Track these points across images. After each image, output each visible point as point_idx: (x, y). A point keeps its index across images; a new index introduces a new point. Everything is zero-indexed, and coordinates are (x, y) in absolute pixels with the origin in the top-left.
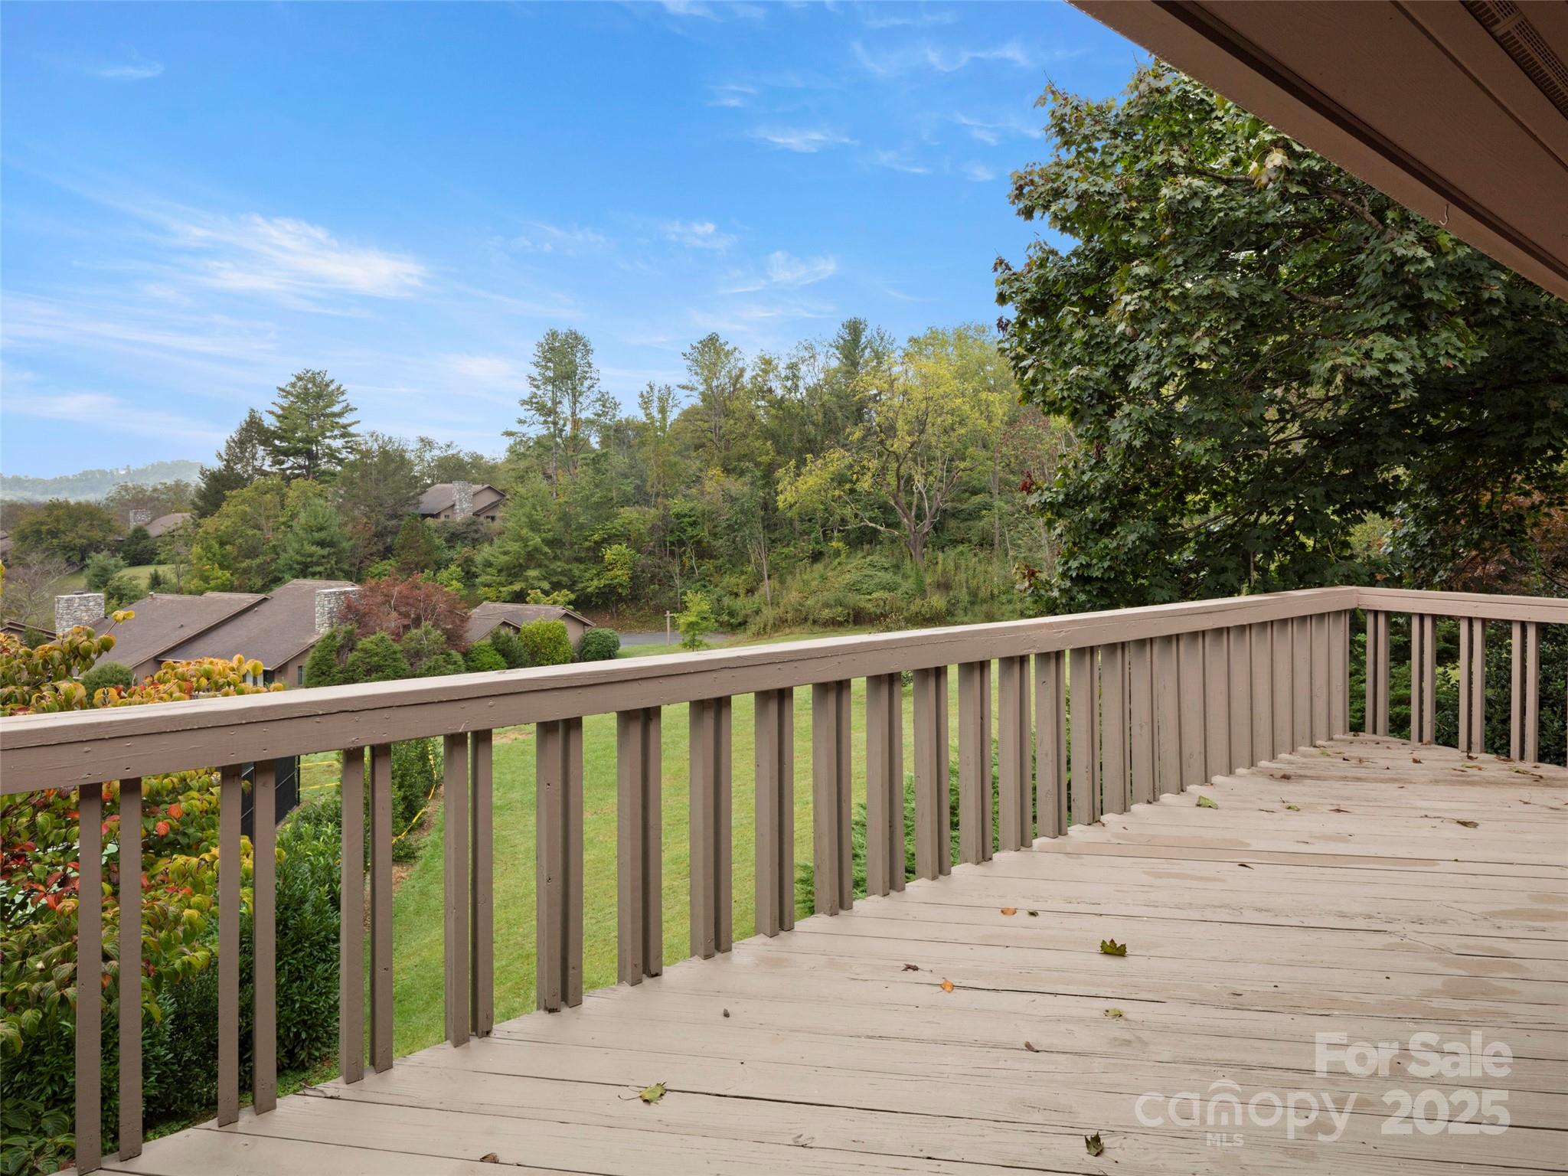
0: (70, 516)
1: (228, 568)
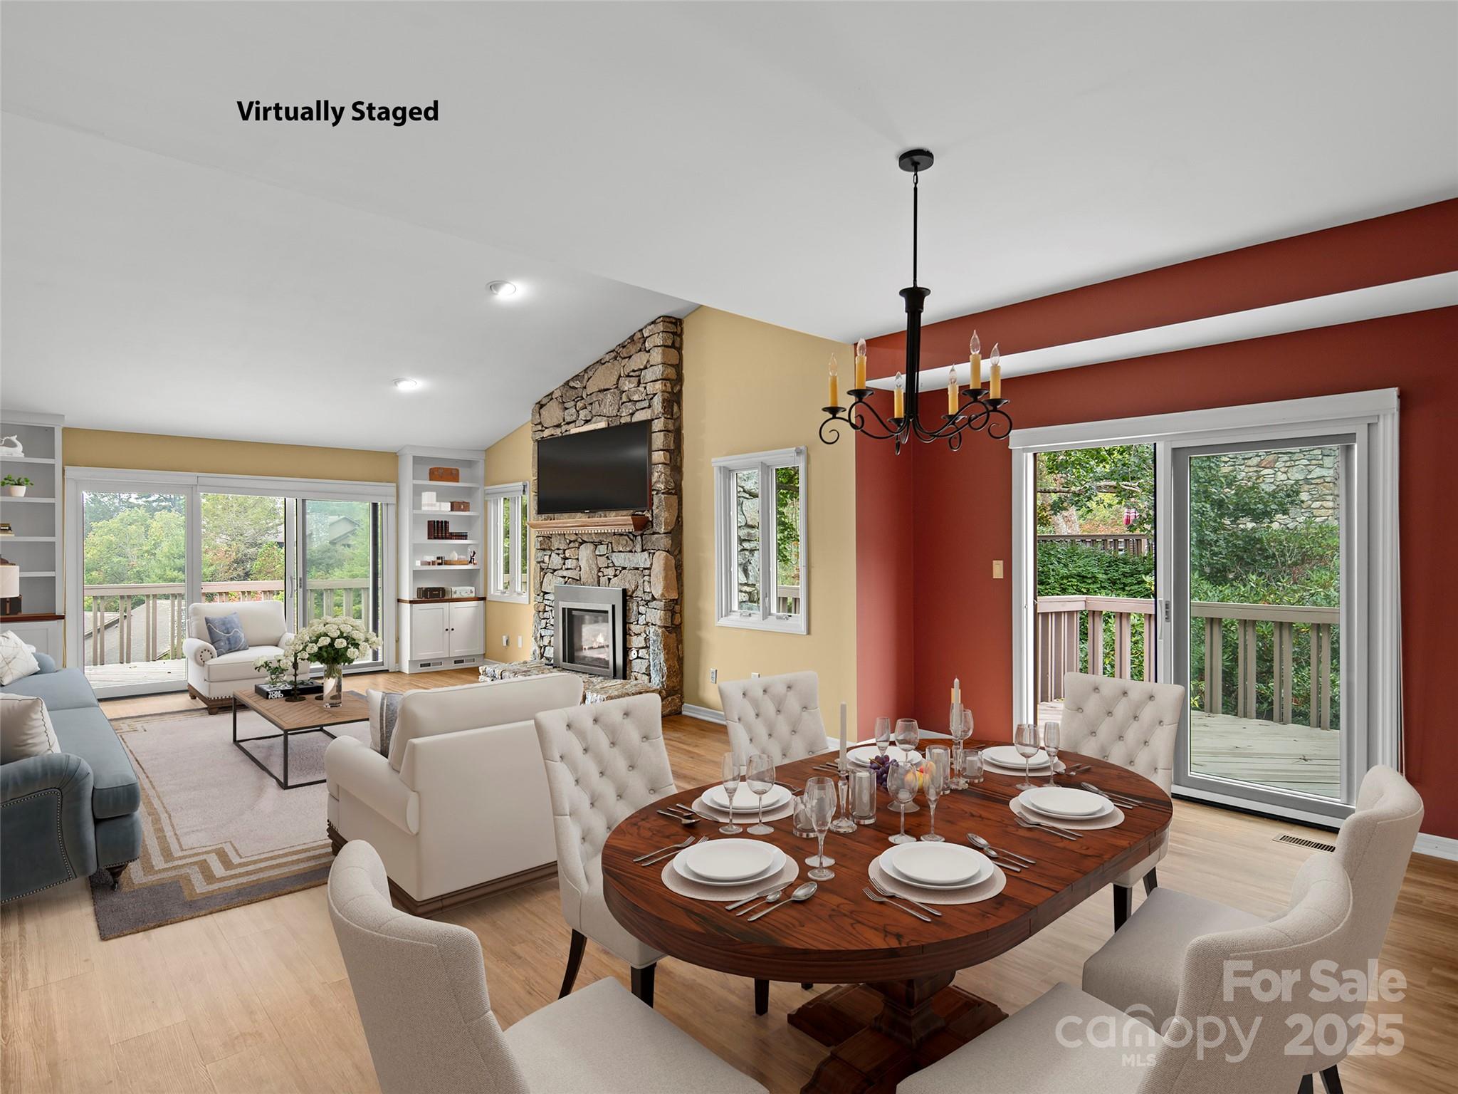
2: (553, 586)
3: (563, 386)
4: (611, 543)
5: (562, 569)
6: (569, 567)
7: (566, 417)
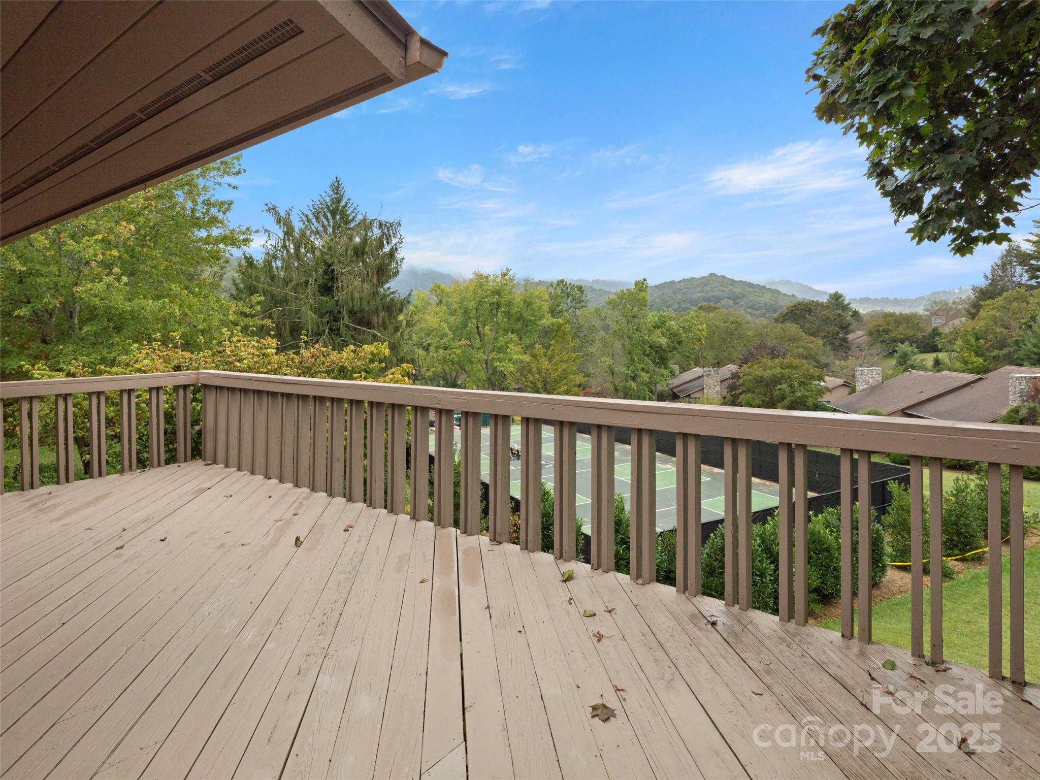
0: (896, 321)
1: (981, 355)
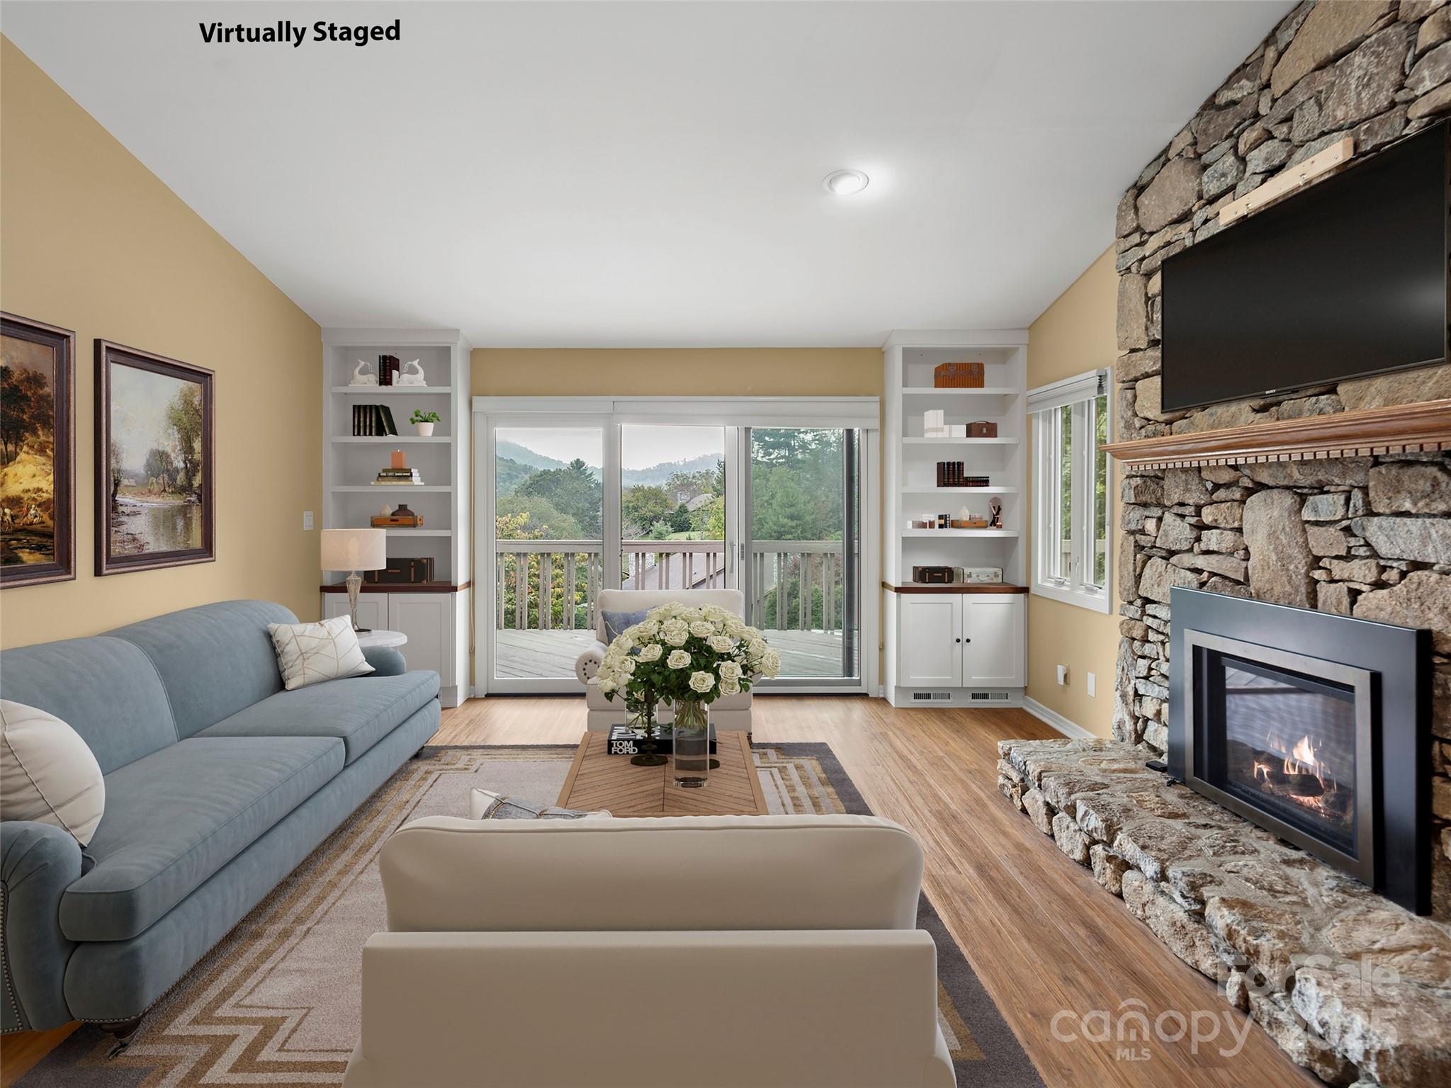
2: (1166, 589)
3: (1198, 115)
4: (1365, 490)
5: (1191, 550)
6: (1213, 547)
7: (1205, 188)
